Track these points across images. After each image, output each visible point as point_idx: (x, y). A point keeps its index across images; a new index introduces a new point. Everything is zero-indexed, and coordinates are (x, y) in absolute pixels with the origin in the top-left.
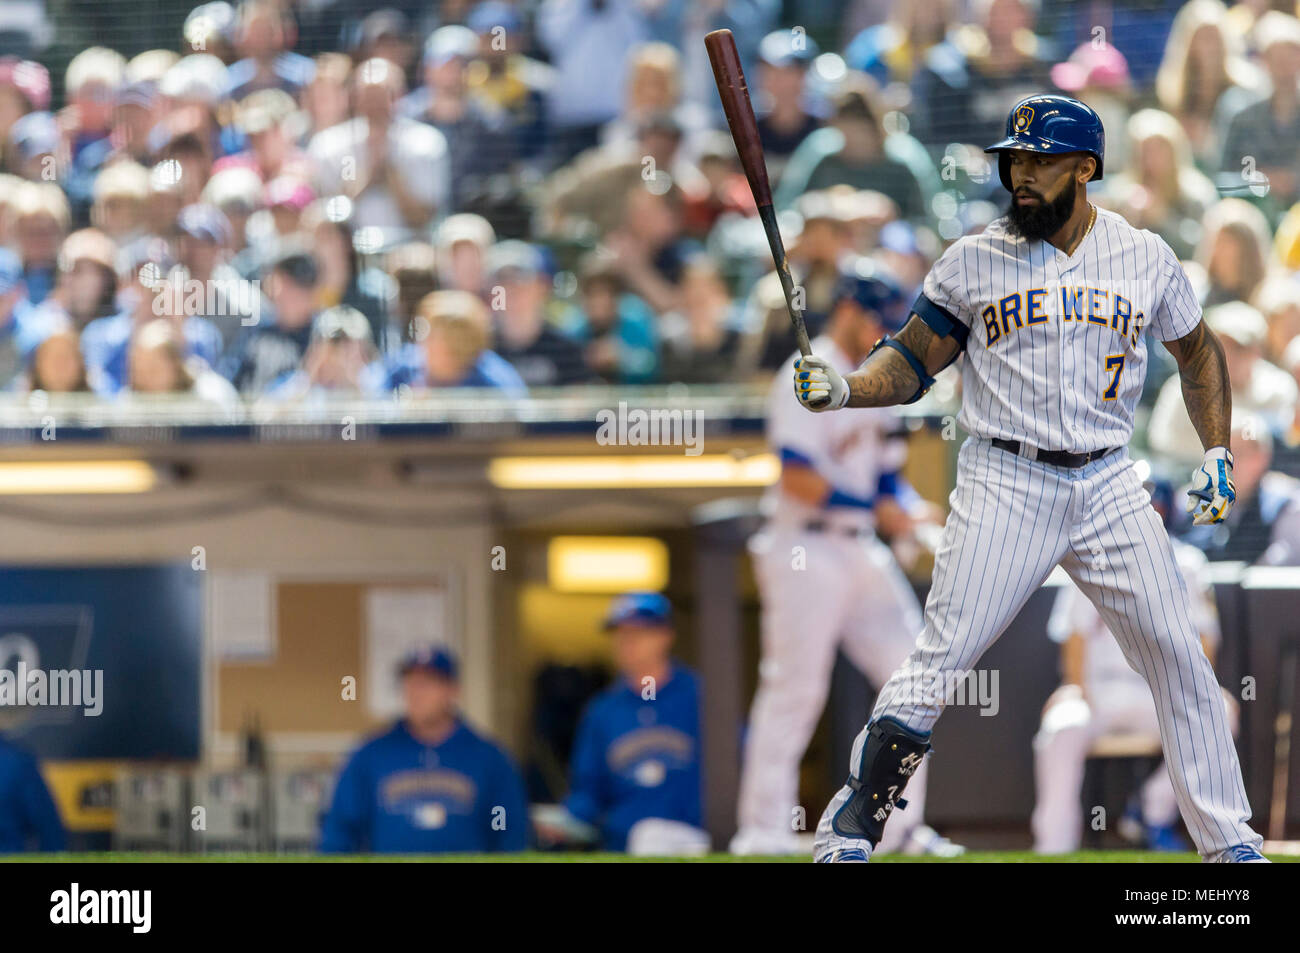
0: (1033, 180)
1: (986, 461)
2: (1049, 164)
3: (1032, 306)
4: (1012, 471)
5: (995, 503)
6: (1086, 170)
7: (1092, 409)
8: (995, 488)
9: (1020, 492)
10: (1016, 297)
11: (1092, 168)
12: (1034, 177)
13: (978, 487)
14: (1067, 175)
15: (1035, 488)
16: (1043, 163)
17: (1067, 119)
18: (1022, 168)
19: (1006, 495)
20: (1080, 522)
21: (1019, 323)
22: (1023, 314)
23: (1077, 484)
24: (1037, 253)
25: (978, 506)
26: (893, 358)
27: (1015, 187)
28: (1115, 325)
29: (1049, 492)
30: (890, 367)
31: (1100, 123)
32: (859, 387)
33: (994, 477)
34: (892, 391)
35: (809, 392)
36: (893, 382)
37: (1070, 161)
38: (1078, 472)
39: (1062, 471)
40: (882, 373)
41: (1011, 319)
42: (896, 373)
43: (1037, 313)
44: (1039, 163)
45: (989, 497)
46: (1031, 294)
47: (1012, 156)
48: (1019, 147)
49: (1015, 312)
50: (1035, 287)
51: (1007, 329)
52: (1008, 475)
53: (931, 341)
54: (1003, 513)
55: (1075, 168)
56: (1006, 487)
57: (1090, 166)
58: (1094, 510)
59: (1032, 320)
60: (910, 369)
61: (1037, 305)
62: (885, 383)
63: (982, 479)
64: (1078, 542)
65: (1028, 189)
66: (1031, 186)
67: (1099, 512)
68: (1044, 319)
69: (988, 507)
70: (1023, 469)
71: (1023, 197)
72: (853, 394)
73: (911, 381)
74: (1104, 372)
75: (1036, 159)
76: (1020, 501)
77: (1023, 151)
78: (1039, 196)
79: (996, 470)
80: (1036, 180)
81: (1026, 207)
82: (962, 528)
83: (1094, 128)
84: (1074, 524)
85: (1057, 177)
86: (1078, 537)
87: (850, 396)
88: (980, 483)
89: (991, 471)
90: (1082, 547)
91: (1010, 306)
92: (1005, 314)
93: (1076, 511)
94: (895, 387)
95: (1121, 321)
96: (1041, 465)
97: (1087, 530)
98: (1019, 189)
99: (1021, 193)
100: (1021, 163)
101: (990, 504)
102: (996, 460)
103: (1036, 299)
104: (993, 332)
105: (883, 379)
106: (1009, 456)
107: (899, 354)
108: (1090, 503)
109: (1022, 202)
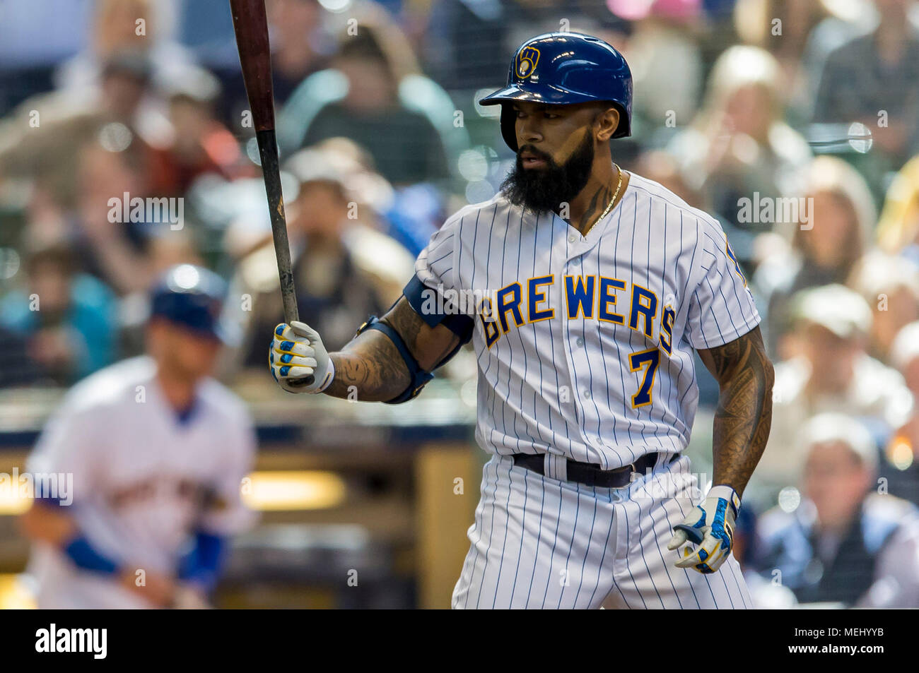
0: (539, 137)
1: (508, 482)
2: (558, 117)
3: (535, 298)
4: (538, 493)
5: (519, 530)
6: (607, 124)
7: (620, 417)
8: (519, 513)
9: (549, 517)
10: (515, 288)
11: (614, 121)
12: (540, 133)
13: (499, 513)
14: (582, 131)
15: (568, 515)
16: (552, 116)
17: (584, 62)
18: (527, 122)
19: (533, 522)
20: (626, 554)
21: (519, 320)
22: (524, 308)
23: (619, 509)
24: (545, 230)
25: (498, 536)
26: (381, 341)
27: (520, 145)
28: (634, 323)
29: (585, 519)
30: (378, 353)
31: (627, 67)
32: (344, 370)
33: (517, 499)
34: (380, 382)
35: (290, 367)
36: (382, 371)
37: (586, 113)
38: (620, 492)
39: (601, 493)
40: (370, 359)
41: (509, 315)
42: (385, 361)
43: (541, 307)
44: (547, 116)
45: (512, 524)
46: (533, 283)
47: (515, 108)
48: (522, 98)
49: (514, 306)
50: (538, 275)
51: (505, 328)
52: (534, 498)
53: (419, 331)
54: (531, 542)
55: (593, 121)
56: (531, 511)
57: (612, 119)
58: (644, 541)
59: (534, 316)
60: (401, 360)
61: (541, 297)
62: (372, 370)
63: (503, 503)
64: (624, 579)
65: (533, 149)
66: (538, 146)
67: (650, 543)
68: (549, 314)
69: (510, 536)
70: (552, 491)
71: (529, 159)
72: (337, 377)
73: (402, 374)
74: (630, 373)
75: (543, 113)
76: (549, 529)
77: (527, 102)
78: (546, 157)
79: (520, 492)
80: (544, 139)
81: (531, 171)
82: (481, 563)
83: (620, 73)
84: (619, 557)
85: (569, 132)
86: (626, 573)
87: (334, 380)
88: (500, 507)
89: (514, 493)
90: (629, 585)
91: (509, 298)
92: (502, 309)
93: (620, 543)
94: (383, 378)
95: (642, 317)
96: (573, 486)
97: (637, 566)
98: (523, 148)
99: (526, 154)
100: (525, 117)
101: (514, 533)
102: (519, 481)
103: (540, 289)
104: (491, 331)
105: (370, 365)
106: (533, 476)
107: (388, 339)
108: (638, 530)
109: (527, 165)
